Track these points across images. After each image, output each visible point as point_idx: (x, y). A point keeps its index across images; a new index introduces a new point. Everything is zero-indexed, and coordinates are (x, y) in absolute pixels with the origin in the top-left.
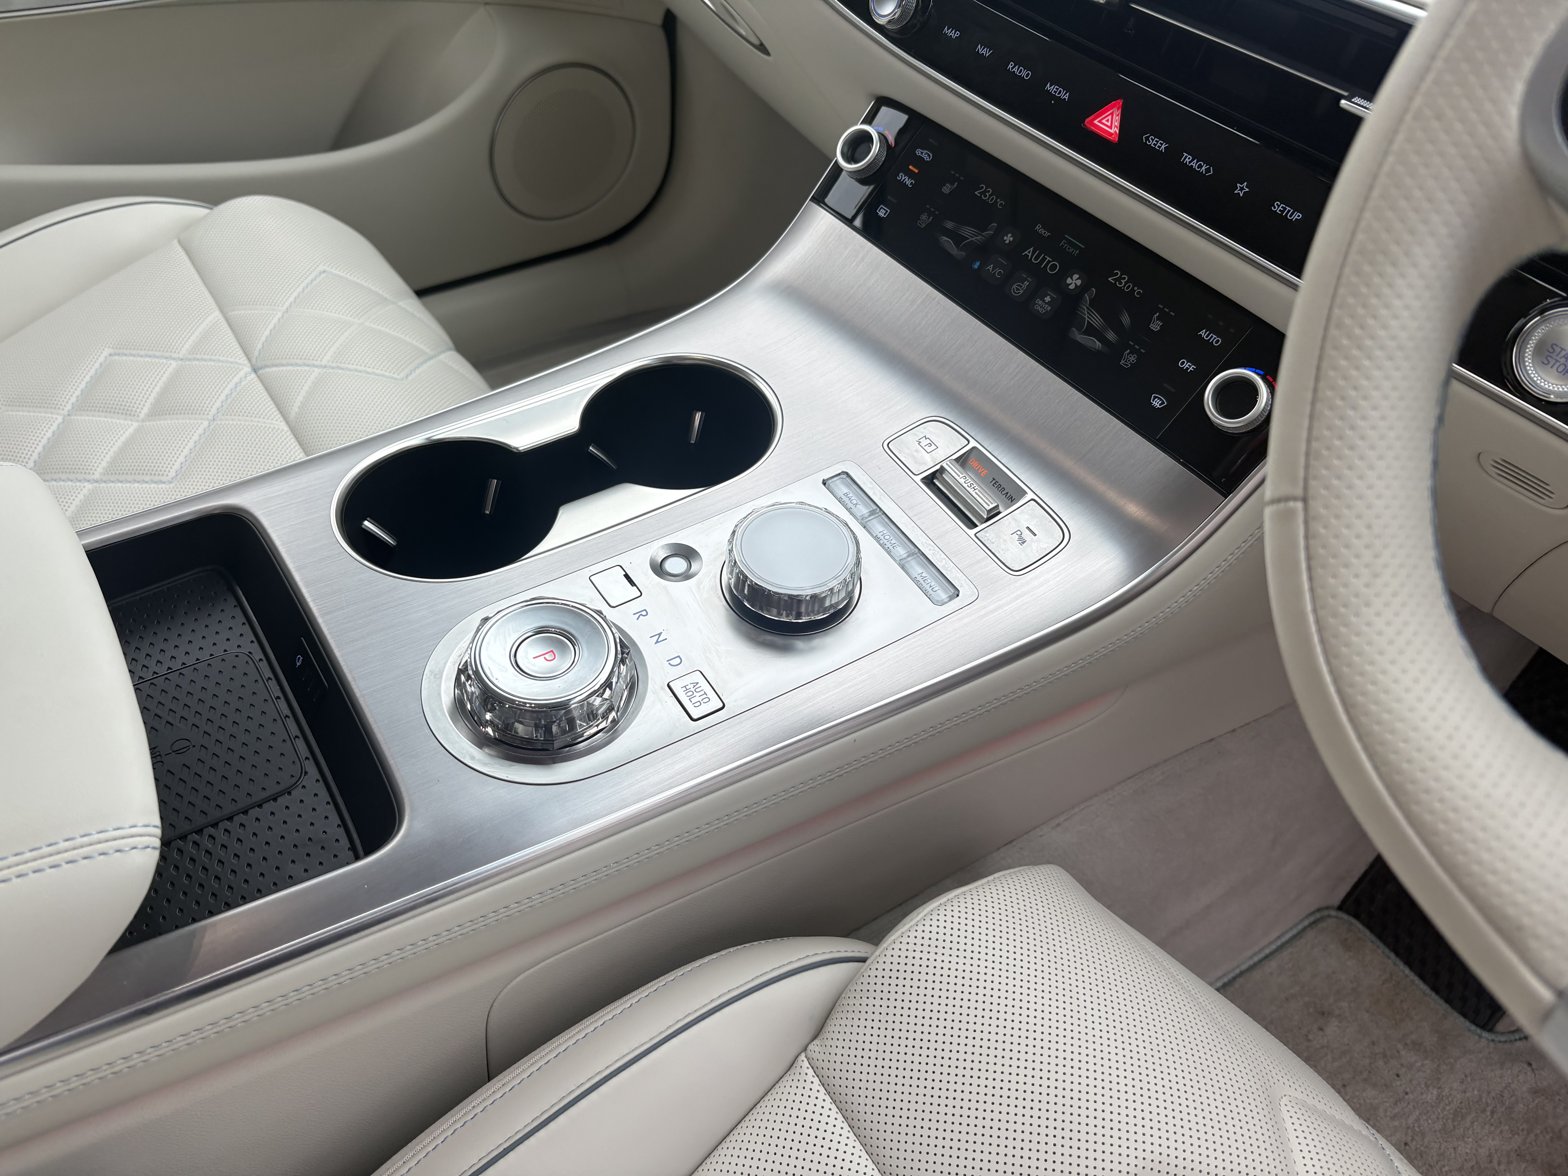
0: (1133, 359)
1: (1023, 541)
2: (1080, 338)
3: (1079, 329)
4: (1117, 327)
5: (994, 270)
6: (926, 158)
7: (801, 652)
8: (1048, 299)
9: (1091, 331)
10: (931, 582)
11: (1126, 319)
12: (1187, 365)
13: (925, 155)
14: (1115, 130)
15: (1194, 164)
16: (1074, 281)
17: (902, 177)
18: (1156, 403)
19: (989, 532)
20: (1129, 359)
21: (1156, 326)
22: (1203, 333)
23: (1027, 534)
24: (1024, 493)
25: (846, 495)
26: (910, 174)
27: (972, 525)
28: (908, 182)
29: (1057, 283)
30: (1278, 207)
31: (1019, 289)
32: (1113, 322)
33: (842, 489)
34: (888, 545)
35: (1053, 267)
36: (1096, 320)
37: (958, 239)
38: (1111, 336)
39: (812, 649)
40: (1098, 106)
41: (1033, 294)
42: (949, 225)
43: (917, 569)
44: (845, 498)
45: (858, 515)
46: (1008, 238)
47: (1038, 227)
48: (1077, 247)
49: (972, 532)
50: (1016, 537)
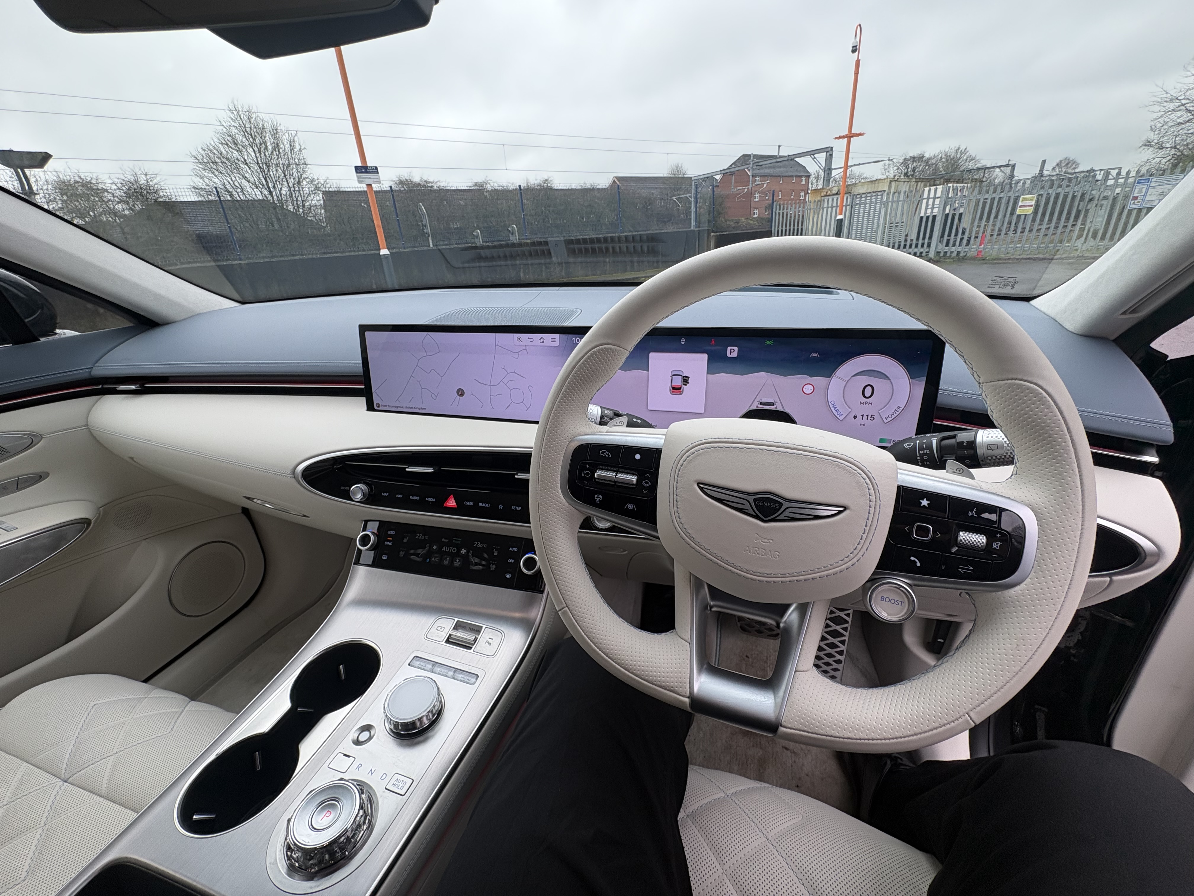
0: (494, 566)
1: (490, 644)
2: (475, 568)
3: (472, 565)
4: (485, 559)
5: (435, 559)
6: (393, 533)
7: (433, 736)
8: (457, 561)
9: (476, 564)
10: (466, 677)
11: (486, 556)
12: (511, 561)
13: (392, 533)
14: (455, 504)
15: (484, 505)
16: (463, 551)
17: (386, 543)
18: (508, 577)
19: (477, 647)
20: (493, 568)
21: (496, 553)
22: (511, 549)
23: (490, 641)
24: (482, 627)
25: (420, 664)
26: (390, 541)
27: (470, 648)
28: (390, 544)
29: (458, 554)
30: (513, 508)
31: (446, 562)
32: (483, 558)
33: (417, 663)
34: (445, 674)
35: (454, 550)
36: (477, 560)
37: (417, 555)
38: (484, 563)
39: (436, 733)
40: (446, 499)
41: (452, 561)
42: (412, 551)
43: (459, 676)
44: (420, 666)
45: (428, 669)
46: (435, 547)
47: (443, 540)
48: (459, 540)
49: (472, 651)
50: (487, 644)
